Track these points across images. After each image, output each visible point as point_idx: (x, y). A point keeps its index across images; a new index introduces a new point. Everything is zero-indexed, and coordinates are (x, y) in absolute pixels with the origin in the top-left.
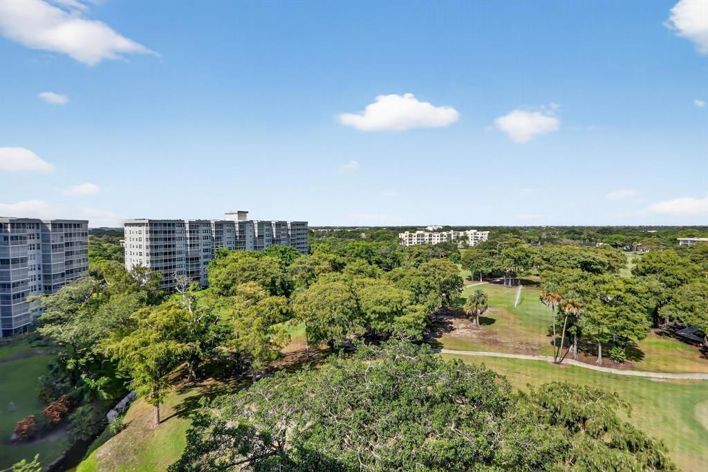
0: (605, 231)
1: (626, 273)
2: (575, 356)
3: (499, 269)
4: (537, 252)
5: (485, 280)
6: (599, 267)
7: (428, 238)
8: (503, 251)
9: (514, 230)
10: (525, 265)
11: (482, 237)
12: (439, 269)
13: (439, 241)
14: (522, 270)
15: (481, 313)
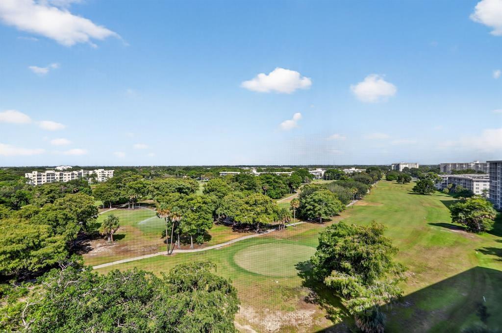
0: (187, 169)
1: (200, 193)
2: (179, 246)
3: (125, 198)
4: (150, 183)
5: (114, 207)
6: (187, 190)
7: (59, 177)
8: (128, 185)
9: (133, 169)
10: (143, 193)
11: (108, 175)
12: (75, 202)
13: (70, 179)
14: (141, 197)
15: (114, 232)
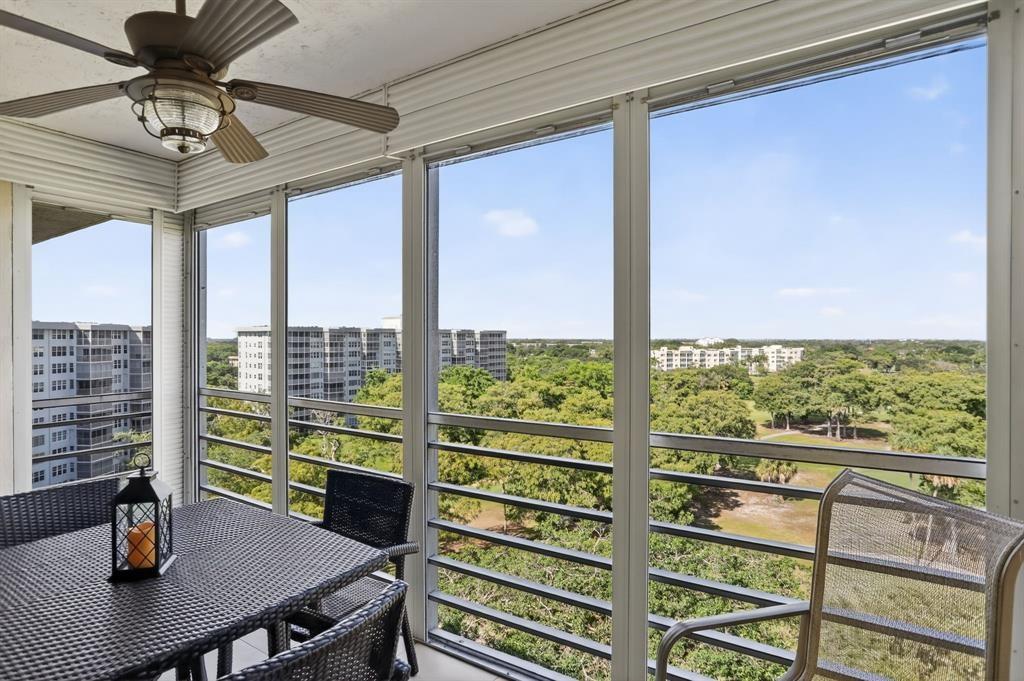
3: (819, 410)
4: (886, 382)
5: (797, 428)
7: (698, 358)
8: (827, 380)
9: (848, 347)
10: (865, 404)
11: (790, 358)
12: (715, 406)
13: (717, 363)
14: (860, 412)
15: (787, 481)
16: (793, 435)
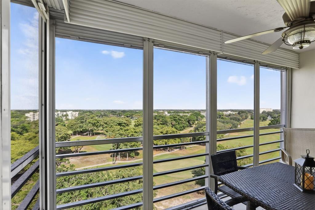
0: (124, 111)
1: (132, 126)
3: (86, 129)
4: (102, 120)
5: (79, 135)
8: (88, 121)
9: (90, 112)
10: (97, 126)
11: (75, 115)
12: (57, 131)
14: (96, 128)
15: (80, 150)
16: (79, 137)
